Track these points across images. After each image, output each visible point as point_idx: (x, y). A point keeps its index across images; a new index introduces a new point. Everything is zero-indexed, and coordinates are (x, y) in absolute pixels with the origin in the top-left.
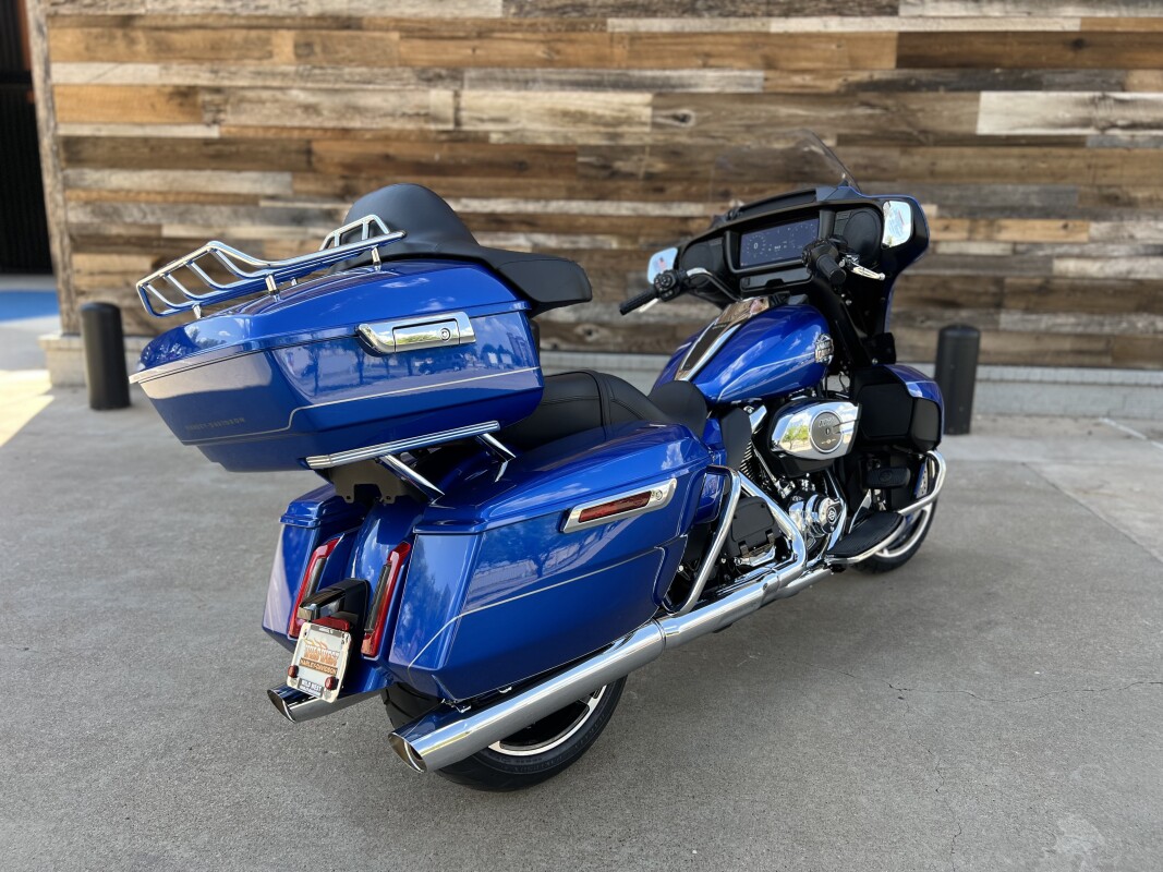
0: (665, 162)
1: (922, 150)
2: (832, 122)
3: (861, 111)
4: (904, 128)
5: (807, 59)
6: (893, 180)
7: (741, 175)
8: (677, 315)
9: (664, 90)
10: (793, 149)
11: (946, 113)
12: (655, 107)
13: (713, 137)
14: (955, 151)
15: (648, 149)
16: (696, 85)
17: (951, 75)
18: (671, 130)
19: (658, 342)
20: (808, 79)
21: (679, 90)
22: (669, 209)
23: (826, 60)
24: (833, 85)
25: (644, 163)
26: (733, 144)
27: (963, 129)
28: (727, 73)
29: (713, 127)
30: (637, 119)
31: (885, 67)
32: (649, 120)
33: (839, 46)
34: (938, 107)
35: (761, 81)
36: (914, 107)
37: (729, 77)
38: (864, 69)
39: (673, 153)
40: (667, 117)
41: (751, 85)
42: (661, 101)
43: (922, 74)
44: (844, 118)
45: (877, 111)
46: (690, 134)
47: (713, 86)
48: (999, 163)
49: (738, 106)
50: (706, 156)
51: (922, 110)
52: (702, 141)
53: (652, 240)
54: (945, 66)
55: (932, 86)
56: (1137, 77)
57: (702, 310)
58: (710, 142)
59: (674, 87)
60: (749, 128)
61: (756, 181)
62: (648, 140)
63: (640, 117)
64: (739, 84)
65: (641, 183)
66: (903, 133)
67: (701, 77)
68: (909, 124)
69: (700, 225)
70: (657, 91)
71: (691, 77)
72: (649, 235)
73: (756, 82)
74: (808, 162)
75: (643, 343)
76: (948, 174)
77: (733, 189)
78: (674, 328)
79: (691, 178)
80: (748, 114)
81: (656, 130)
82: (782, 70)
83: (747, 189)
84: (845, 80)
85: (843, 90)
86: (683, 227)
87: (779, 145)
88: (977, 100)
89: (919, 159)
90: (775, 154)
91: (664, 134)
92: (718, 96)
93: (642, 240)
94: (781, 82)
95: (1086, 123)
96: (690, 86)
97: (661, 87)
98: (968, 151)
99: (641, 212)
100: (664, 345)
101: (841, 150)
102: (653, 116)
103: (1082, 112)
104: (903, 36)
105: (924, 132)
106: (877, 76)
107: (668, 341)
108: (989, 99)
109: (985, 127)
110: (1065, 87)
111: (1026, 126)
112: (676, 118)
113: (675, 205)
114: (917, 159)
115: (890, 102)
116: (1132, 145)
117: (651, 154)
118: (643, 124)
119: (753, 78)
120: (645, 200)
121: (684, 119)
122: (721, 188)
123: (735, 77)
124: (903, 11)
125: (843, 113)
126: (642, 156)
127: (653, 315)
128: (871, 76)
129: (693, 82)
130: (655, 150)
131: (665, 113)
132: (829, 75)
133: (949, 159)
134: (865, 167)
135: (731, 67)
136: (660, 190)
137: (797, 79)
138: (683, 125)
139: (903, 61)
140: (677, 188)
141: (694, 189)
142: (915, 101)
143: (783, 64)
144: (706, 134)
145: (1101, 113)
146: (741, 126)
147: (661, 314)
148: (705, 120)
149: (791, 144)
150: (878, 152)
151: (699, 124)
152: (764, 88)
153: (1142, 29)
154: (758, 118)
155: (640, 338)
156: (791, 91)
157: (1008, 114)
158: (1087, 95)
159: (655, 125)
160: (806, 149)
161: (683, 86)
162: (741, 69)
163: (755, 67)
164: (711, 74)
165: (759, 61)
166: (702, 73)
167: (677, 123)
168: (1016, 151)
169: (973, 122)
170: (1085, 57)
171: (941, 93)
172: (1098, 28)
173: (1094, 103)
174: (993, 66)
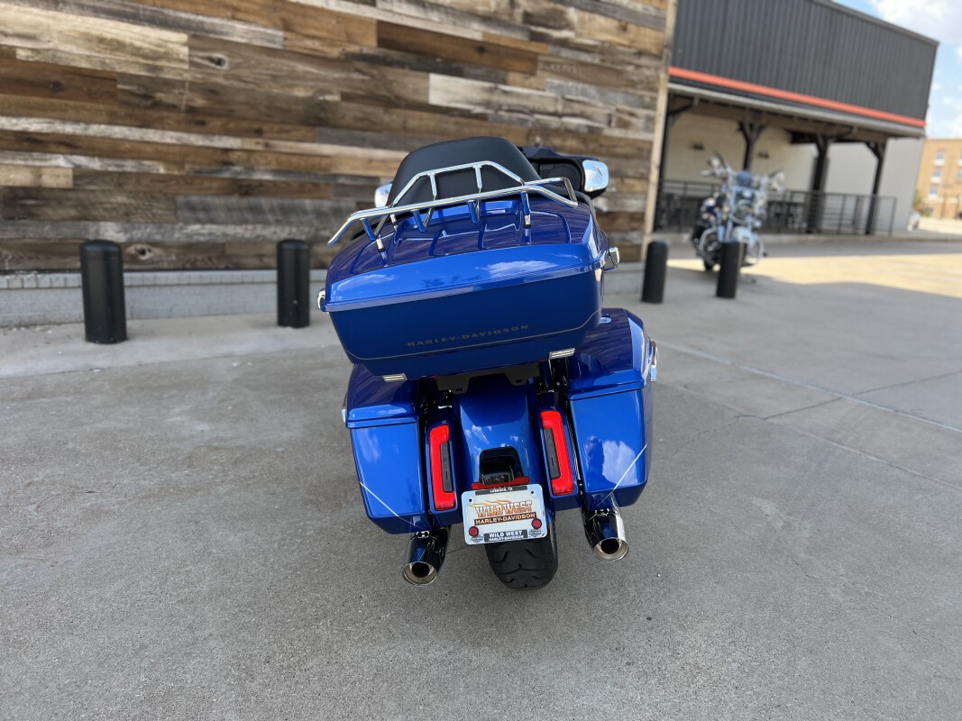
0: (204, 99)
1: (397, 111)
2: (335, 81)
3: (356, 76)
4: (384, 93)
5: (316, 28)
6: (380, 131)
7: (270, 116)
8: (224, 235)
9: (198, 33)
10: (311, 98)
11: (410, 86)
12: (191, 48)
13: (246, 82)
14: (417, 114)
15: (187, 85)
16: (227, 34)
17: (411, 58)
18: (208, 71)
19: (210, 259)
20: (315, 45)
21: (212, 36)
22: (212, 141)
23: (329, 31)
24: (335, 52)
25: (185, 97)
26: (262, 90)
27: (421, 98)
28: (253, 28)
29: (244, 72)
30: (175, 56)
31: (369, 45)
32: (187, 59)
33: (338, 22)
34: (405, 80)
35: (281, 40)
36: (391, 77)
37: (254, 31)
38: (356, 43)
39: (211, 91)
40: (203, 58)
41: (274, 42)
42: (196, 43)
43: (394, 54)
44: (344, 79)
45: (367, 78)
46: (226, 77)
47: (242, 37)
48: (444, 126)
49: (264, 58)
50: (241, 98)
51: (395, 81)
52: (236, 84)
53: (197, 167)
54: (408, 51)
55: (401, 65)
56: (512, 76)
57: (246, 229)
58: (242, 85)
59: (208, 32)
60: (274, 78)
61: (283, 123)
62: (187, 76)
63: (178, 55)
64: (263, 39)
65: (183, 115)
66: (384, 96)
67: (231, 27)
68: (389, 91)
69: (239, 157)
70: (193, 33)
71: (222, 26)
72: (194, 163)
73: (277, 39)
74: (323, 110)
75: (196, 260)
76: (414, 131)
77: (266, 128)
78: (223, 245)
79: (229, 115)
80: (272, 66)
81: (193, 69)
82: (298, 33)
83: (276, 128)
84: (344, 50)
85: (343, 57)
86: (224, 157)
87: (300, 93)
88: (427, 79)
89: (395, 117)
90: (297, 100)
91: (201, 73)
92: (247, 46)
93: (187, 167)
94: (298, 43)
95: (487, 104)
96: (222, 33)
97: (196, 30)
98: (425, 115)
99: (185, 141)
100: (215, 261)
101: (344, 104)
102: (190, 56)
103: (485, 96)
104: (380, 23)
105: (398, 98)
106: (365, 51)
107: (219, 258)
108: (436, 80)
109: (435, 99)
110: (476, 78)
111: (456, 101)
112: (211, 60)
113: (216, 138)
114: (394, 117)
115: (375, 72)
116: (510, 122)
117: (191, 90)
118: (182, 61)
119: (274, 36)
120: (189, 131)
121: (219, 62)
122: (256, 126)
123: (260, 32)
124: (379, 4)
125: (344, 75)
126: (182, 91)
127: (203, 235)
128: (361, 50)
129: (224, 30)
130: (194, 86)
131: (201, 54)
132: (332, 43)
133: (416, 120)
134: (362, 120)
135: (256, 24)
136: (203, 123)
137: (309, 43)
138: (218, 67)
139: (382, 42)
140: (217, 123)
141: (232, 125)
142: (394, 74)
143: (298, 29)
144: (239, 79)
145: (496, 98)
146: (268, 75)
147: (210, 234)
148: (238, 66)
149: (309, 93)
150: (369, 109)
151: (232, 68)
152: (284, 46)
153: (512, 45)
154: (281, 70)
155: (192, 256)
156: (306, 52)
157: (447, 91)
158: (487, 85)
159: (192, 63)
160: (321, 98)
161: (216, 32)
162: (264, 26)
163: (275, 27)
164: (240, 27)
165: (279, 23)
166: (231, 23)
167: (213, 65)
169: (427, 94)
170: (486, 58)
171: (406, 71)
172: (491, 41)
173: (491, 90)
174: (436, 56)
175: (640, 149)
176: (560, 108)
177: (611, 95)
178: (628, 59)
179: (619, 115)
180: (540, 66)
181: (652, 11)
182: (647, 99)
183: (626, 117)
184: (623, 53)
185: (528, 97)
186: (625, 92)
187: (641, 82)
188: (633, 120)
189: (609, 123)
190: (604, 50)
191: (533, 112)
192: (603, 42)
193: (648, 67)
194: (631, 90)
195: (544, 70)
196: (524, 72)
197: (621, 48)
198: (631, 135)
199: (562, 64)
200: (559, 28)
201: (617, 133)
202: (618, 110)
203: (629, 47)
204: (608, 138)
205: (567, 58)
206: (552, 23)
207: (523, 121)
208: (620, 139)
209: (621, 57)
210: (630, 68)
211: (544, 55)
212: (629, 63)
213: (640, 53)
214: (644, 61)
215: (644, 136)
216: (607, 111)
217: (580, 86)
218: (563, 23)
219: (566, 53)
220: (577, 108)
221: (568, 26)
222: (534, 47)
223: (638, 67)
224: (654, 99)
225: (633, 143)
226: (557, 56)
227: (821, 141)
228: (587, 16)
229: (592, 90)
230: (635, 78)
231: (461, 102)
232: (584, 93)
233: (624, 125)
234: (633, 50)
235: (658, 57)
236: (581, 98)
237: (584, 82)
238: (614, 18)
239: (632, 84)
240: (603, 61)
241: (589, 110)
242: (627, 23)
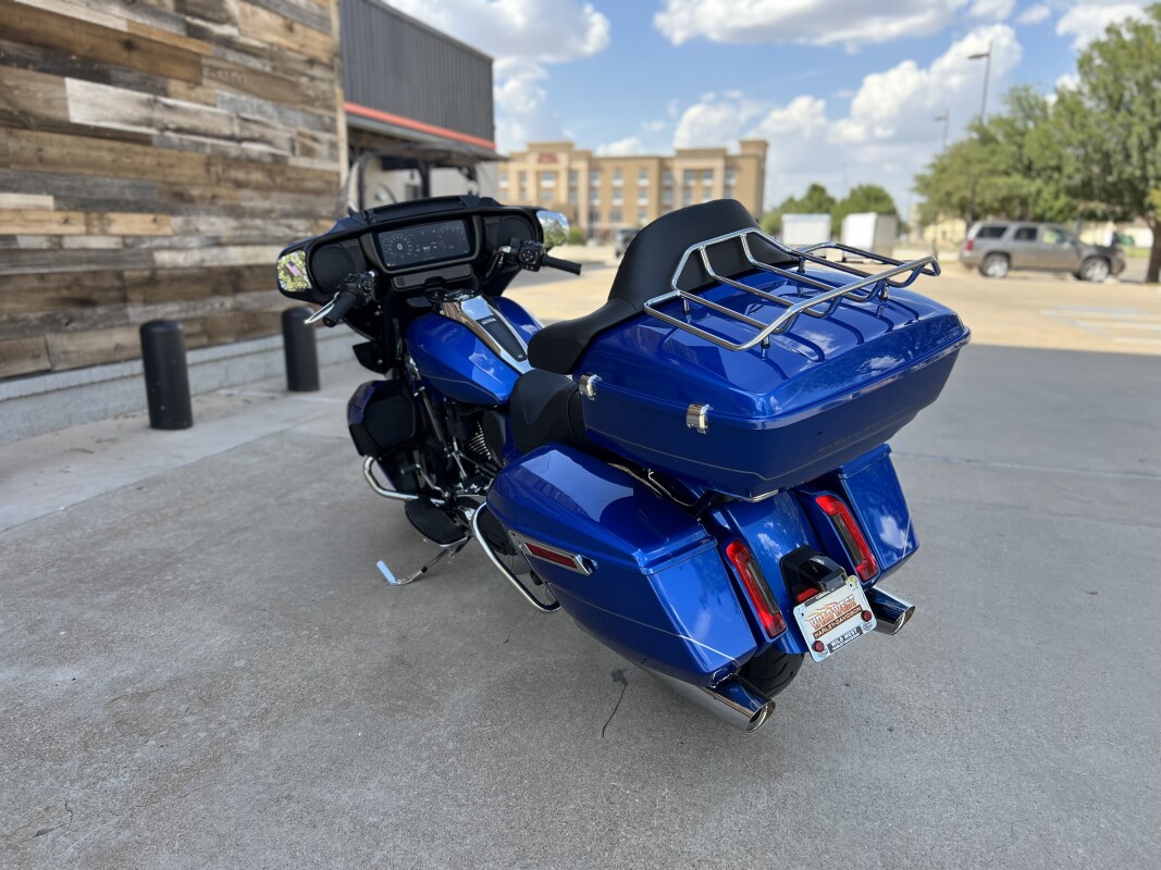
1: (26, 133)
4: (4, 105)
11: (40, 95)
14: (57, 137)
17: (37, 54)
27: (58, 114)
34: (33, 86)
36: (9, 82)
43: (9, 47)
48: (94, 154)
51: (17, 88)
54: (29, 43)
55: (23, 64)
56: (174, 86)
66: (5, 111)
68: (9, 103)
76: (54, 163)
88: (63, 85)
95: (149, 123)
98: (68, 139)
103: (144, 112)
105: (24, 113)
108: (74, 86)
109: (77, 115)
110: (128, 85)
111: (107, 120)
114: (24, 143)
116: (182, 148)
133: (56, 146)
142: (13, 77)
145: (157, 115)
153: (167, 41)
157: (91, 104)
158: (145, 96)
168: (105, 143)
169: (66, 109)
170: (136, 59)
171: (30, 73)
172: (139, 33)
173: (150, 104)
174: (73, 53)
175: (328, 182)
176: (236, 130)
177: (289, 114)
178: (301, 67)
179: (301, 139)
180: (206, 72)
181: (316, 9)
182: (327, 120)
183: (310, 143)
184: (294, 60)
185: (197, 114)
186: (303, 110)
187: (317, 98)
188: (316, 146)
189: (293, 149)
190: (271, 54)
191: (206, 134)
192: (272, 44)
193: (322, 80)
194: (309, 108)
195: (210, 78)
196: (187, 81)
197: (292, 54)
198: (319, 164)
199: (230, 71)
200: (220, 22)
201: (302, 162)
202: (300, 134)
203: (299, 52)
204: (296, 169)
205: (234, 63)
206: (209, 14)
207: (201, 145)
208: (307, 170)
209: (293, 65)
210: (304, 80)
211: (208, 57)
212: (304, 74)
213: (312, 62)
214: (317, 72)
215: (329, 166)
216: (289, 135)
217: (256, 101)
218: (224, 16)
219: (232, 56)
220: (256, 130)
221: (228, 20)
222: (194, 46)
223: (312, 78)
224: (334, 120)
225: (321, 175)
226: (223, 59)
228: (249, 8)
229: (269, 107)
230: (311, 93)
231: (113, 120)
232: (261, 112)
233: (309, 152)
234: (303, 58)
235: (330, 67)
236: (258, 117)
237: (259, 96)
238: (278, 13)
239: (309, 101)
240: (274, 68)
241: (269, 133)
242: (292, 22)
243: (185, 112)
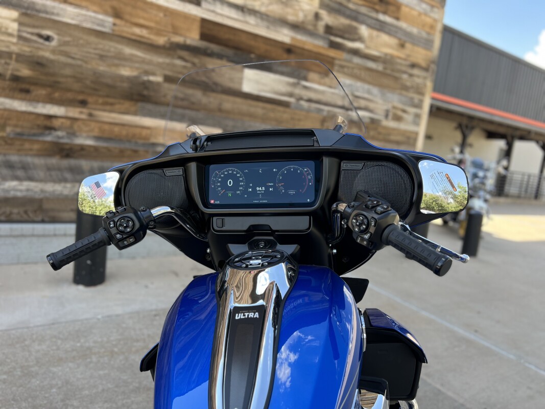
0: (30, 69)
1: (213, 95)
2: (159, 65)
3: (179, 62)
4: (204, 79)
5: (144, 18)
6: (197, 110)
7: (96, 90)
8: (42, 191)
9: (29, 12)
10: (136, 77)
11: (227, 75)
12: (21, 24)
13: (73, 58)
14: (231, 99)
15: (14, 56)
16: (58, 15)
17: (229, 52)
18: (36, 45)
19: (26, 212)
20: (144, 32)
21: (44, 15)
22: (35, 108)
23: (157, 23)
24: (161, 41)
25: (11, 67)
26: (89, 66)
27: (234, 86)
28: (84, 12)
29: (73, 50)
30: (3, 30)
31: (193, 37)
32: (15, 33)
33: (165, 15)
34: (224, 70)
35: (110, 25)
36: (210, 66)
37: (85, 15)
38: (181, 35)
39: (38, 64)
40: (32, 34)
41: (103, 26)
42: (26, 20)
43: (214, 47)
44: (168, 64)
45: (189, 65)
46: (53, 51)
47: (73, 19)
48: (252, 110)
49: (93, 39)
50: (68, 71)
51: (214, 70)
52: (63, 59)
53: (18, 130)
55: (220, 56)
56: (312, 75)
57: (65, 187)
58: (69, 61)
59: (38, 11)
60: (102, 57)
61: (108, 96)
62: (15, 49)
63: (7, 29)
64: (93, 23)
65: (8, 83)
66: (204, 82)
67: (62, 9)
68: (208, 77)
69: (62, 123)
70: (24, 11)
71: (54, 7)
72: (16, 126)
73: (107, 24)
74: (147, 88)
75: (11, 213)
76: (228, 112)
77: (90, 100)
78: (40, 201)
79: (54, 86)
80: (101, 46)
81: (21, 42)
82: (127, 21)
83: (101, 100)
84: (169, 39)
85: (168, 45)
86: (48, 123)
87: (126, 72)
88: (242, 71)
89: (212, 100)
90: (122, 78)
91: (29, 47)
92: (77, 27)
93: (9, 129)
94: (126, 29)
95: (291, 95)
96: (53, 14)
97: (28, 8)
98: (238, 100)
99: (8, 106)
100: (31, 215)
101: (166, 85)
102: (19, 31)
103: (289, 89)
104: (204, 21)
105: (216, 84)
106: (189, 42)
107: (35, 211)
108: (249, 73)
109: (247, 88)
110: (282, 73)
112: (40, 36)
113: (40, 105)
115: (196, 60)
116: (308, 111)
117: (17, 61)
118: (10, 35)
119: (107, 22)
120: (12, 97)
121: (48, 39)
122: (81, 97)
123: (90, 17)
124: (204, 4)
125: (167, 60)
126: (8, 61)
127: (21, 191)
128: (185, 41)
129: (55, 11)
130: (20, 58)
131: (30, 30)
132: (159, 33)
133: (229, 103)
134: (182, 99)
135: (87, 9)
136: (27, 91)
137: (137, 31)
138: (47, 43)
139: (204, 37)
140: (43, 92)
141: (57, 95)
142: (212, 63)
143: (127, 17)
144: (66, 54)
145: (298, 91)
146: (96, 54)
147: (28, 190)
148: (66, 43)
149: (135, 73)
150: (190, 91)
151: (60, 45)
152: (113, 30)
153: (315, 50)
154: (109, 51)
155: (8, 210)
156: (134, 37)
157: (257, 82)
158: (291, 80)
159: (20, 37)
160: (145, 78)
161: (46, 12)
162: (95, 12)
163: (106, 13)
164: (70, 9)
165: (109, 10)
166: (63, 6)
167: (41, 41)
168: (261, 104)
169: (241, 83)
170: (293, 60)
171: (224, 62)
172: (298, 44)
173: (294, 85)
174: (250, 52)
175: (408, 138)
176: (346, 103)
177: (390, 95)
178: (404, 68)
179: (394, 111)
180: (336, 68)
181: (424, 35)
182: (416, 101)
183: (400, 113)
184: (401, 64)
185: (323, 92)
186: (401, 94)
187: (412, 87)
188: (405, 115)
189: (387, 116)
190: (386, 60)
191: (326, 104)
192: (386, 54)
193: (418, 77)
194: (404, 93)
195: (338, 71)
196: (320, 73)
197: (399, 61)
198: (403, 126)
199: (353, 68)
200: (353, 40)
201: (391, 124)
202: (394, 108)
203: (405, 60)
204: (385, 128)
205: (357, 64)
206: (347, 36)
207: (320, 110)
208: (394, 129)
209: (399, 67)
210: (405, 76)
211: (340, 60)
212: (405, 72)
213: (413, 66)
214: (416, 71)
215: (411, 128)
216: (385, 107)
217: (366, 86)
218: (356, 37)
219: (357, 60)
220: (363, 103)
221: (360, 39)
222: (332, 53)
223: (411, 75)
224: (421, 101)
225: (404, 133)
226: (350, 61)
227: (510, 138)
228: (375, 33)
229: (375, 90)
230: (408, 84)
231: (269, 92)
232: (369, 92)
233: (398, 118)
234: (408, 63)
235: (426, 69)
236: (366, 96)
237: (369, 83)
238: (395, 37)
239: (405, 88)
240: (385, 68)
241: (371, 105)
242: (405, 42)
243: (315, 91)
